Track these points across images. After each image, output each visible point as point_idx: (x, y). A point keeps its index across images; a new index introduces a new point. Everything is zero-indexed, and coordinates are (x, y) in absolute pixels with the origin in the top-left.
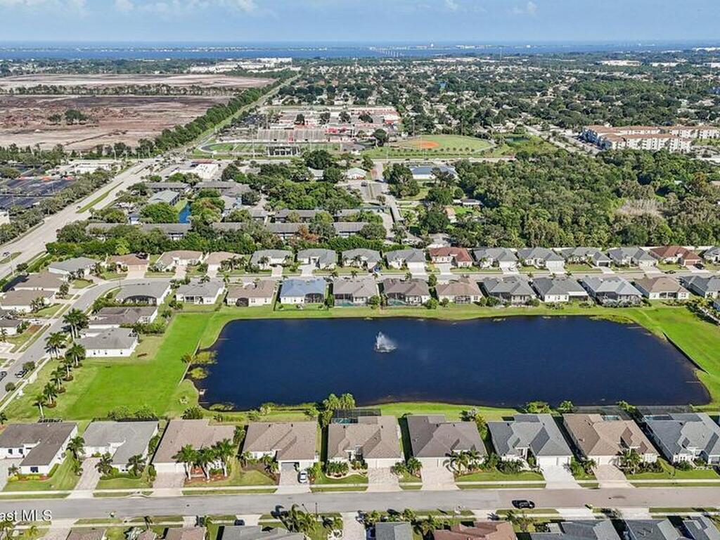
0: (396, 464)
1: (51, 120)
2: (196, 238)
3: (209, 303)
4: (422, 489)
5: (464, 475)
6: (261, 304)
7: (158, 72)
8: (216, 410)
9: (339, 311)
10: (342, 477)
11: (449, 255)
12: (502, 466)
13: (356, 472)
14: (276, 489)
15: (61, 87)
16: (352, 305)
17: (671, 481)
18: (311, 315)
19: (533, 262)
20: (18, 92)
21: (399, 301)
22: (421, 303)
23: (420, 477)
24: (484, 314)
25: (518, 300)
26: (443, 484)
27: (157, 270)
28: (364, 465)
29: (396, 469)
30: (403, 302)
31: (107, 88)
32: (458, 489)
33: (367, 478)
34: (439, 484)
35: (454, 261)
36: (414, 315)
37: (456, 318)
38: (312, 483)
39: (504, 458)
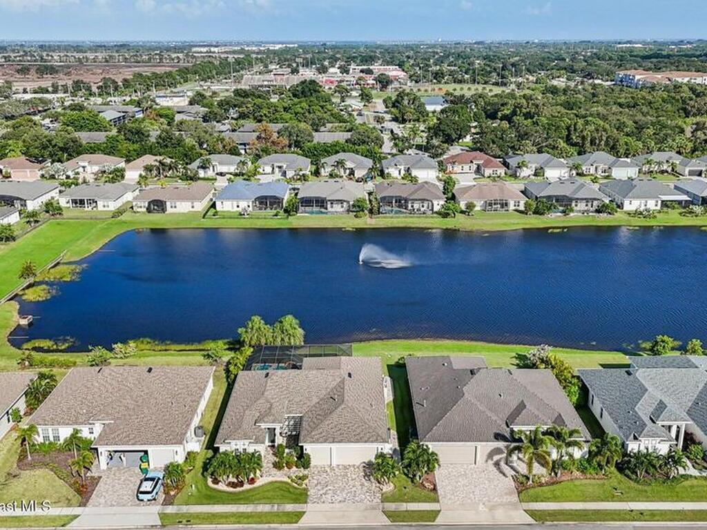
0: (377, 457)
1: (19, 73)
2: (118, 141)
3: (106, 209)
4: (439, 521)
5: (541, 485)
6: (184, 211)
8: (35, 349)
9: (305, 219)
10: (247, 486)
11: (472, 162)
12: (629, 465)
13: (281, 476)
14: (76, 517)
16: (326, 213)
18: (260, 224)
19: (592, 171)
21: (398, 209)
22: (432, 210)
23: (435, 489)
24: (531, 224)
25: (582, 206)
26: (492, 508)
27: (52, 176)
28: (303, 460)
29: (376, 469)
30: (405, 211)
32: (530, 520)
33: (306, 490)
34: (481, 507)
35: (478, 170)
36: (421, 226)
37: (488, 229)
38: (168, 501)
39: (633, 447)
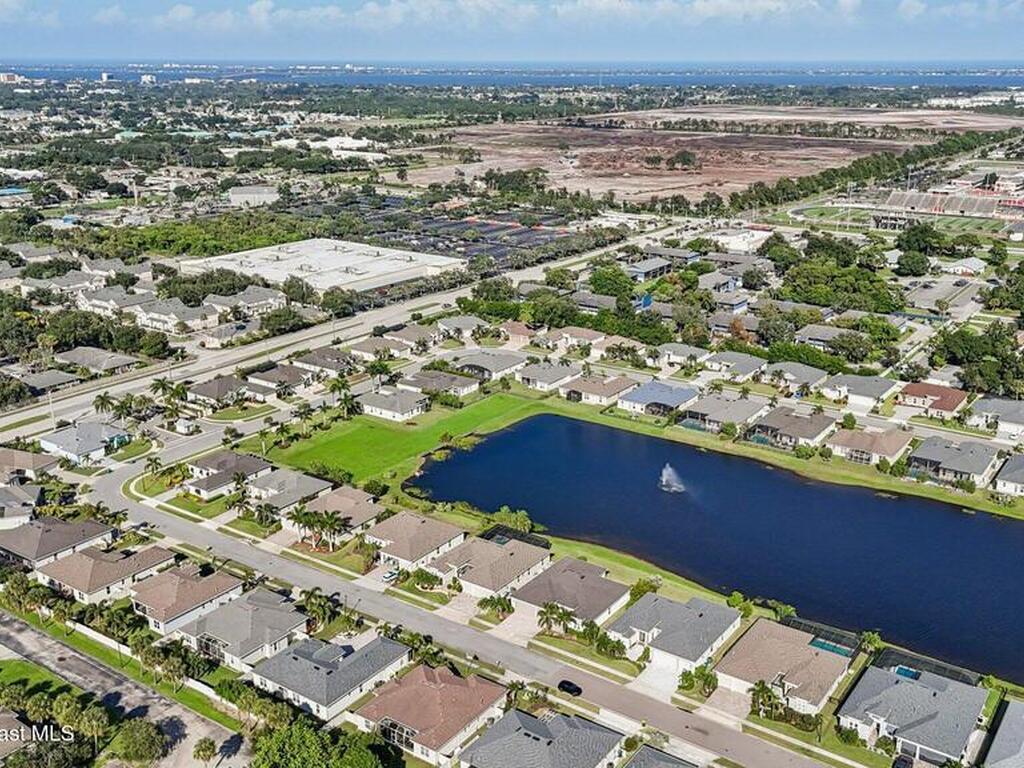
1: (648, 163)
4: (487, 632)
5: (552, 636)
6: (594, 403)
7: (875, 105)
8: (409, 493)
9: (676, 432)
10: (428, 590)
11: (925, 397)
13: (447, 592)
15: (712, 122)
16: (701, 429)
17: (806, 746)
20: (662, 127)
21: (768, 438)
23: (502, 620)
25: (948, 476)
26: (516, 636)
27: (538, 346)
28: (460, 588)
29: (485, 602)
30: (772, 441)
31: (769, 126)
32: (525, 647)
33: (450, 601)
34: (511, 634)
36: (769, 460)
37: (821, 478)
38: (394, 585)
